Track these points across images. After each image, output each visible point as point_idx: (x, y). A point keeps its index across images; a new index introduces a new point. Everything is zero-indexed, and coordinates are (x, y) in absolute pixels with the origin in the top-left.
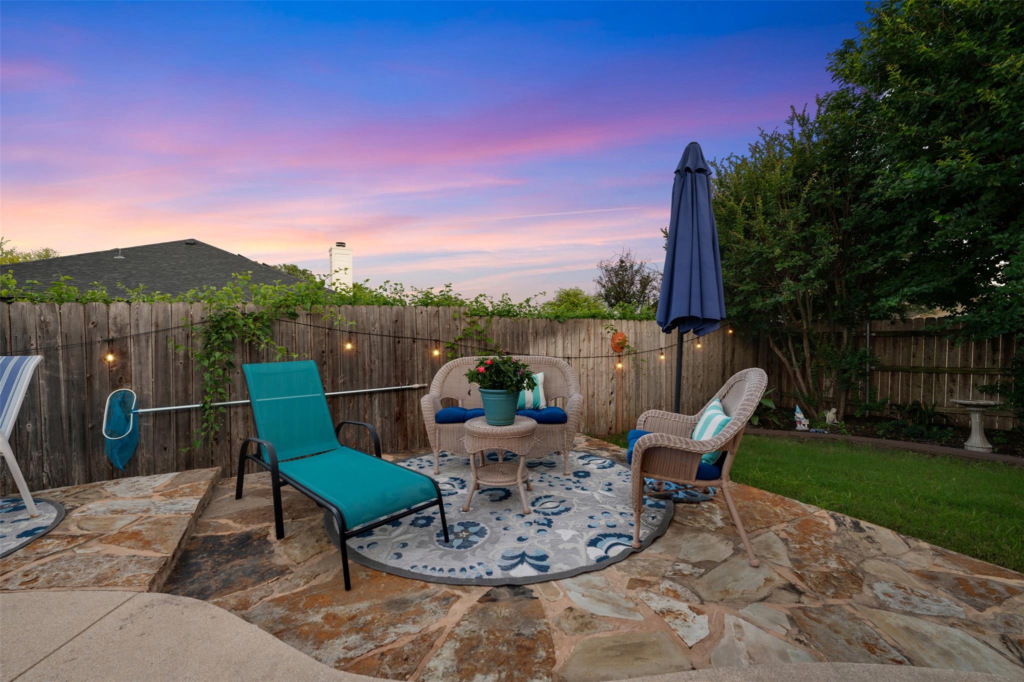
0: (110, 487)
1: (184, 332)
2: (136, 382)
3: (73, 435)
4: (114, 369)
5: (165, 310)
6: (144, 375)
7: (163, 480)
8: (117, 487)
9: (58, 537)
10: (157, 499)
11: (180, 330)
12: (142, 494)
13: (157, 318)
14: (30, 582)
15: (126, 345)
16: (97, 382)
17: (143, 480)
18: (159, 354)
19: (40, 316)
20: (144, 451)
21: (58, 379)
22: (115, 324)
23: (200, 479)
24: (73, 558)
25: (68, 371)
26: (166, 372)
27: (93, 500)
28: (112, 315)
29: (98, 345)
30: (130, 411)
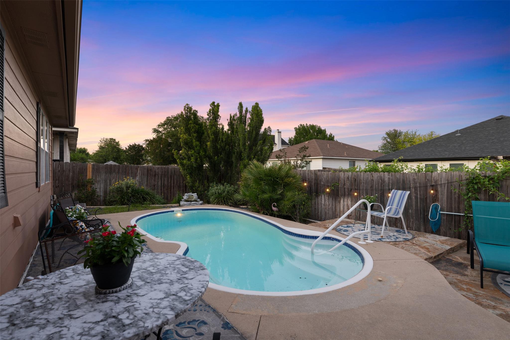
0: (428, 235)
1: (458, 184)
2: (440, 201)
3: (421, 216)
4: (433, 196)
5: (451, 175)
6: (443, 199)
7: (443, 238)
8: (429, 236)
9: (410, 242)
10: (438, 243)
11: (457, 183)
12: (435, 240)
13: (448, 177)
14: (403, 248)
15: (437, 187)
16: (428, 200)
17: (437, 236)
18: (449, 192)
19: (413, 177)
20: (443, 228)
21: (418, 197)
22: (434, 179)
23: (456, 242)
24: (412, 247)
25: (420, 195)
26: (451, 199)
27: (422, 237)
28: (433, 176)
29: (429, 187)
30: (438, 212)
